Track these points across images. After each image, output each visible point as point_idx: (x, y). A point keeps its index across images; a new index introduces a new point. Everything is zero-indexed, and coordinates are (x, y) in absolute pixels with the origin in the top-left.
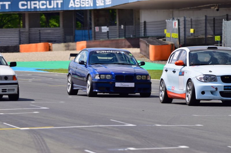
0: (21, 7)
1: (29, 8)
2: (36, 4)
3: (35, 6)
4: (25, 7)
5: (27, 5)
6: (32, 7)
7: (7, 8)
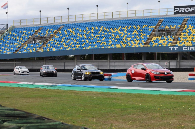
0: (184, 49)
1: (189, 50)
2: (193, 48)
3: (192, 49)
4: (187, 50)
5: (188, 49)
6: (191, 50)
7: (176, 50)
